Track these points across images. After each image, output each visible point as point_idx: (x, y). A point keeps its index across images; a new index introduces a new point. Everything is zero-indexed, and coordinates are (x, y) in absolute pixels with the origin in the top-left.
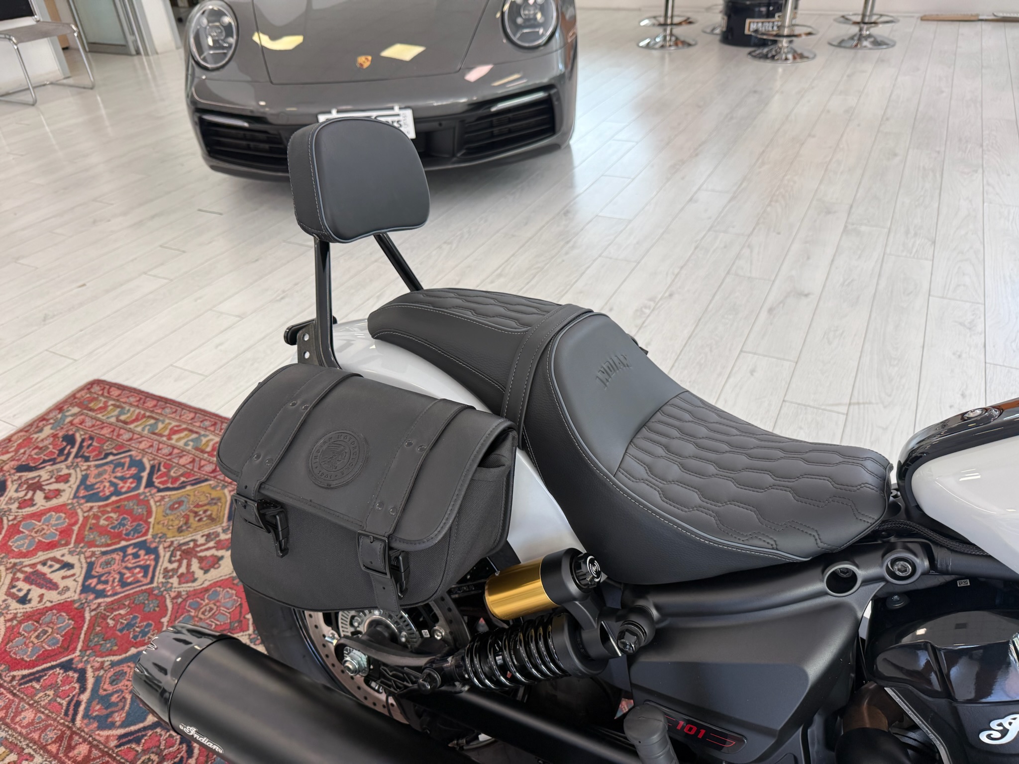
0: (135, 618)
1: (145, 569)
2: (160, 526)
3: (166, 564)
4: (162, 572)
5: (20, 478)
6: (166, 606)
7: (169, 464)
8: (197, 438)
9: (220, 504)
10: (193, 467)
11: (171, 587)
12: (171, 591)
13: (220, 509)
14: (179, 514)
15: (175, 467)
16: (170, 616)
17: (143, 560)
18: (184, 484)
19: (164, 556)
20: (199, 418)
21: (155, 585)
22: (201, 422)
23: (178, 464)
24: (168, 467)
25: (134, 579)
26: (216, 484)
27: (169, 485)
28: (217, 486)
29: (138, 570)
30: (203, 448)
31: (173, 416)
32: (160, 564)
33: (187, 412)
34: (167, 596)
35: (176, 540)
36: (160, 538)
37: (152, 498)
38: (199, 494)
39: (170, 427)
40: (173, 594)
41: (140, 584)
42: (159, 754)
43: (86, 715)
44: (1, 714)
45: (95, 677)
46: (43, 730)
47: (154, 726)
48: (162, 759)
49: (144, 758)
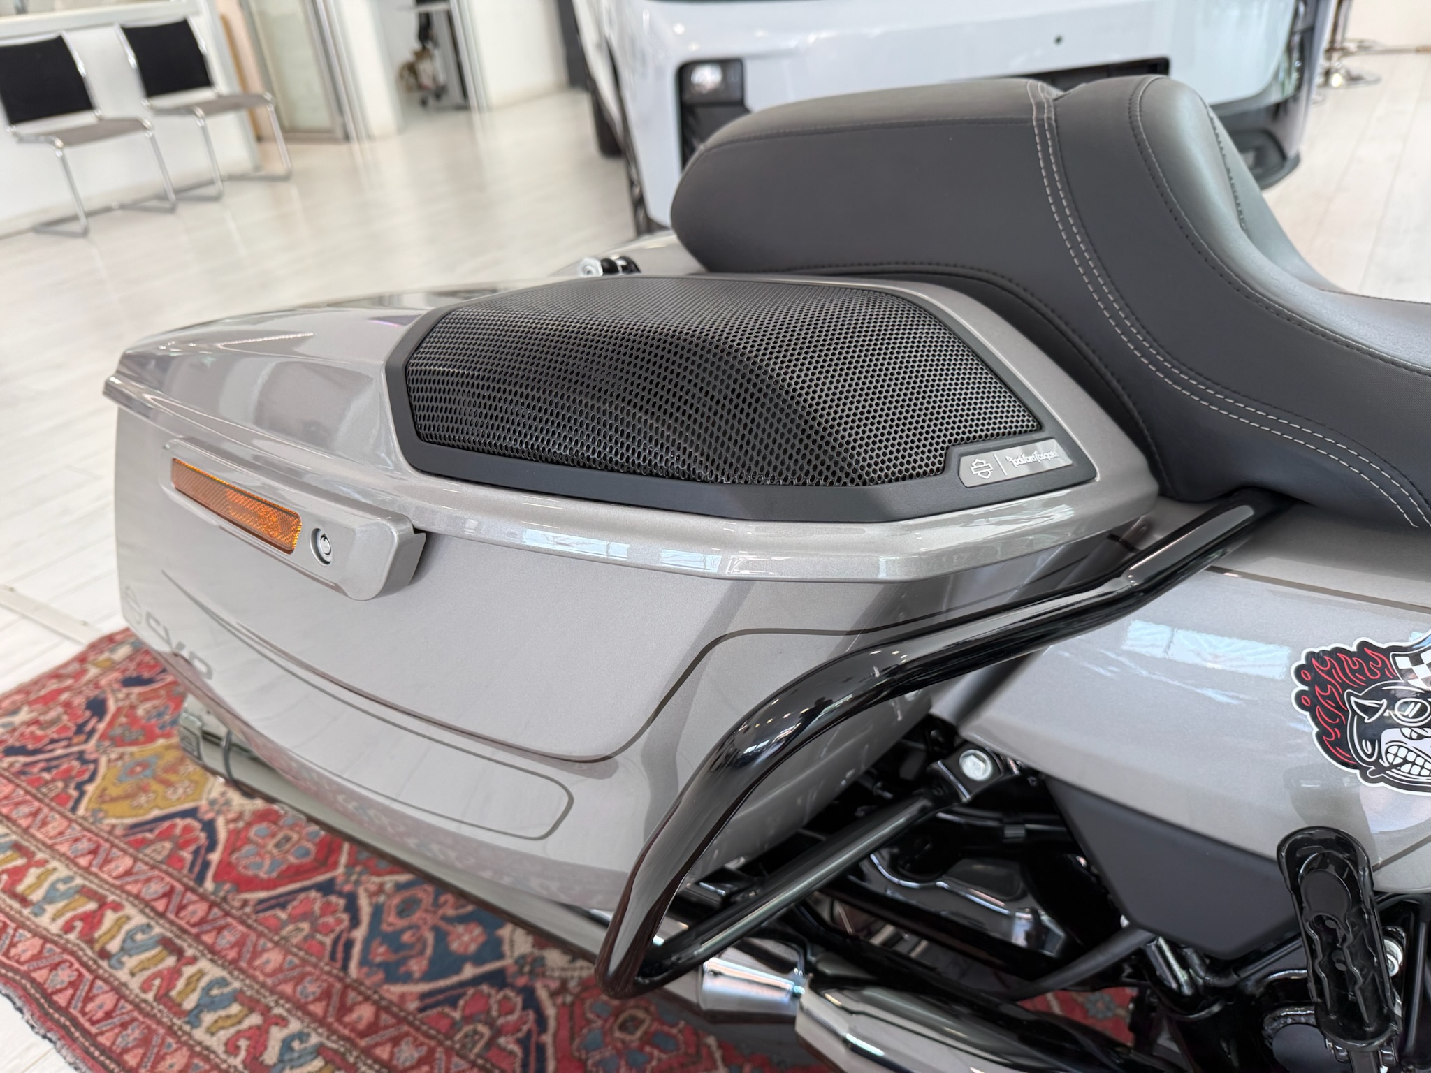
42: (490, 1023)
43: (364, 962)
44: (232, 954)
45: (371, 904)
46: (299, 980)
47: (476, 981)
48: (498, 1032)
49: (467, 1029)
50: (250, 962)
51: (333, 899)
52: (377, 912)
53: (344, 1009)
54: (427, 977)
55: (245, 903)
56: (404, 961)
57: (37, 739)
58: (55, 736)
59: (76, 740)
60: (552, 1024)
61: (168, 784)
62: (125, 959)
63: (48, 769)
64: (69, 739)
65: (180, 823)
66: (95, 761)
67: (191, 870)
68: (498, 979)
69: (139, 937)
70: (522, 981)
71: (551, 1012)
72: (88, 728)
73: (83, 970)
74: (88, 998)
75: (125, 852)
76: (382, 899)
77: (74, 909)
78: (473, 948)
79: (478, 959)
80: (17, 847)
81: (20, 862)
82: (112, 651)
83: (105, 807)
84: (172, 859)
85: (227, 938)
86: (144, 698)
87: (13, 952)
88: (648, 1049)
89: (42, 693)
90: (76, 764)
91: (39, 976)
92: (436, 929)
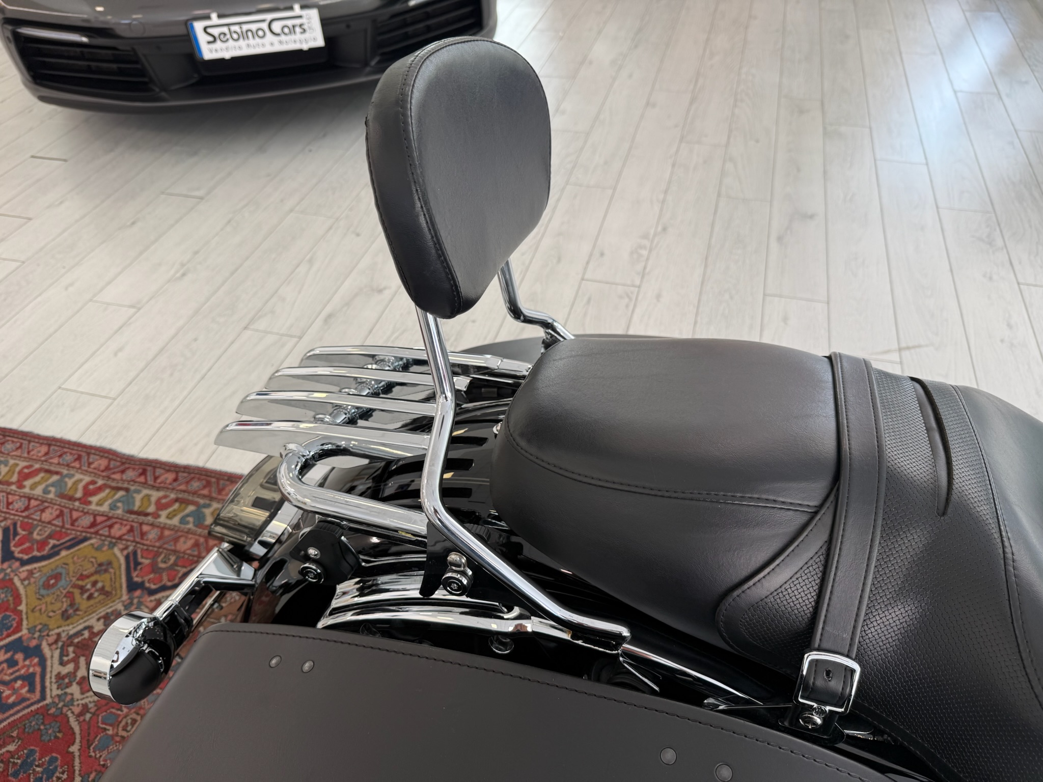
0: (32, 752)
1: (29, 679)
2: (37, 614)
3: (57, 668)
4: (54, 680)
6: (72, 729)
7: (27, 523)
8: (58, 481)
9: (111, 570)
10: (63, 522)
11: (72, 700)
12: (73, 705)
13: (113, 577)
14: (59, 593)
15: (38, 525)
16: (81, 742)
17: (23, 667)
18: (56, 549)
19: (52, 657)
20: (56, 451)
21: (48, 700)
22: (60, 456)
23: (40, 521)
24: (29, 528)
25: (17, 697)
26: (100, 542)
27: (36, 553)
28: (103, 545)
29: (19, 683)
30: (71, 493)
31: (18, 453)
32: (49, 669)
33: (37, 445)
34: (69, 714)
35: (64, 631)
36: (40, 631)
37: (16, 575)
38: (80, 561)
39: (18, 469)
40: (77, 710)
41: (28, 703)
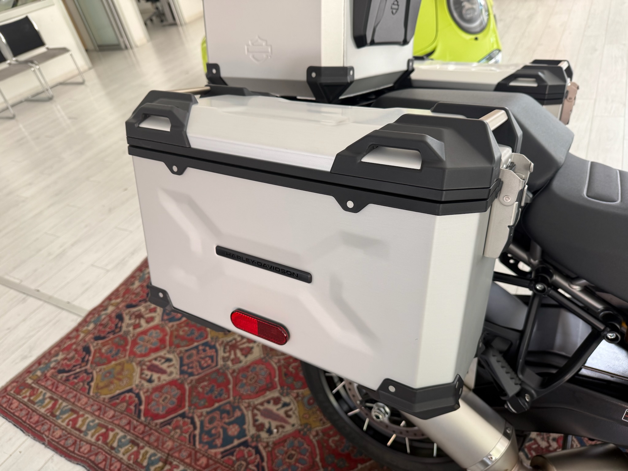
0: (213, 386)
1: (211, 358)
2: (214, 332)
3: (223, 354)
4: (221, 358)
5: (129, 312)
6: (229, 378)
12: (229, 369)
16: (233, 384)
17: (209, 352)
19: (220, 349)
21: (219, 366)
25: (207, 364)
29: (208, 359)
32: (219, 354)
34: (228, 372)
35: (225, 340)
36: (216, 339)
40: (231, 371)
41: (211, 367)
42: (245, 460)
43: (201, 442)
44: (156, 444)
45: (200, 420)
46: (180, 451)
47: (239, 445)
48: (248, 463)
49: (238, 463)
50: (162, 446)
51: (186, 420)
52: (202, 423)
53: (197, 460)
54: (223, 445)
55: (156, 424)
56: (214, 440)
57: (68, 366)
58: (75, 364)
59: (83, 364)
60: (265, 459)
61: (120, 380)
62: (120, 449)
63: (75, 378)
64: (80, 364)
65: (128, 395)
66: (92, 373)
67: (135, 413)
68: (245, 444)
69: (123, 440)
70: (254, 444)
71: (264, 454)
72: (86, 359)
73: (107, 455)
74: (111, 465)
75: (111, 408)
76: (203, 418)
77: (98, 432)
78: (236, 433)
79: (238, 437)
80: (72, 410)
81: (74, 416)
82: (88, 326)
83: (100, 391)
84: (128, 409)
85: (153, 438)
86: (104, 345)
87: (81, 450)
88: (297, 464)
89: (66, 345)
90: (85, 374)
91: (92, 458)
92: (222, 427)
